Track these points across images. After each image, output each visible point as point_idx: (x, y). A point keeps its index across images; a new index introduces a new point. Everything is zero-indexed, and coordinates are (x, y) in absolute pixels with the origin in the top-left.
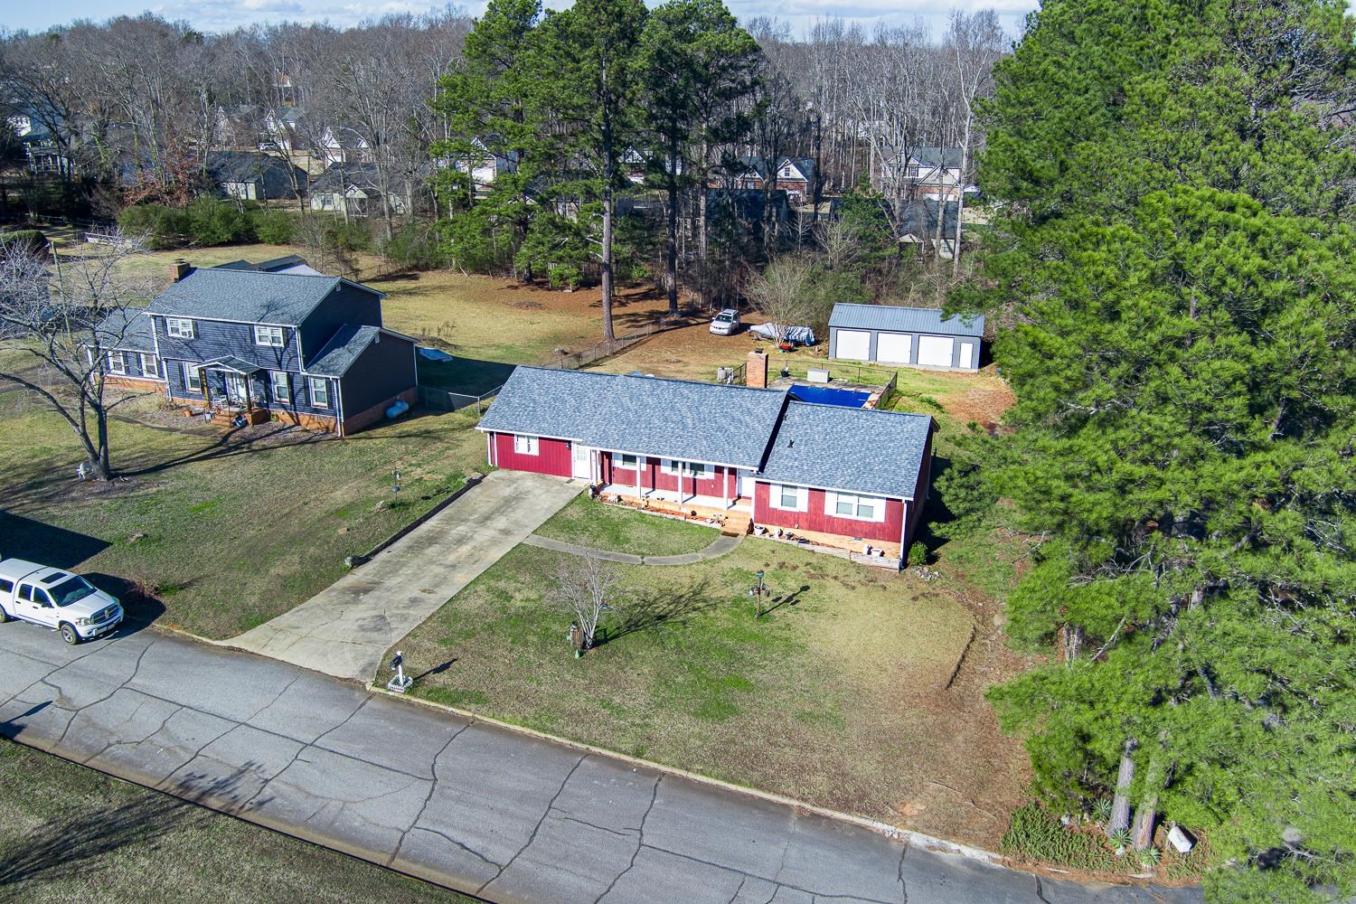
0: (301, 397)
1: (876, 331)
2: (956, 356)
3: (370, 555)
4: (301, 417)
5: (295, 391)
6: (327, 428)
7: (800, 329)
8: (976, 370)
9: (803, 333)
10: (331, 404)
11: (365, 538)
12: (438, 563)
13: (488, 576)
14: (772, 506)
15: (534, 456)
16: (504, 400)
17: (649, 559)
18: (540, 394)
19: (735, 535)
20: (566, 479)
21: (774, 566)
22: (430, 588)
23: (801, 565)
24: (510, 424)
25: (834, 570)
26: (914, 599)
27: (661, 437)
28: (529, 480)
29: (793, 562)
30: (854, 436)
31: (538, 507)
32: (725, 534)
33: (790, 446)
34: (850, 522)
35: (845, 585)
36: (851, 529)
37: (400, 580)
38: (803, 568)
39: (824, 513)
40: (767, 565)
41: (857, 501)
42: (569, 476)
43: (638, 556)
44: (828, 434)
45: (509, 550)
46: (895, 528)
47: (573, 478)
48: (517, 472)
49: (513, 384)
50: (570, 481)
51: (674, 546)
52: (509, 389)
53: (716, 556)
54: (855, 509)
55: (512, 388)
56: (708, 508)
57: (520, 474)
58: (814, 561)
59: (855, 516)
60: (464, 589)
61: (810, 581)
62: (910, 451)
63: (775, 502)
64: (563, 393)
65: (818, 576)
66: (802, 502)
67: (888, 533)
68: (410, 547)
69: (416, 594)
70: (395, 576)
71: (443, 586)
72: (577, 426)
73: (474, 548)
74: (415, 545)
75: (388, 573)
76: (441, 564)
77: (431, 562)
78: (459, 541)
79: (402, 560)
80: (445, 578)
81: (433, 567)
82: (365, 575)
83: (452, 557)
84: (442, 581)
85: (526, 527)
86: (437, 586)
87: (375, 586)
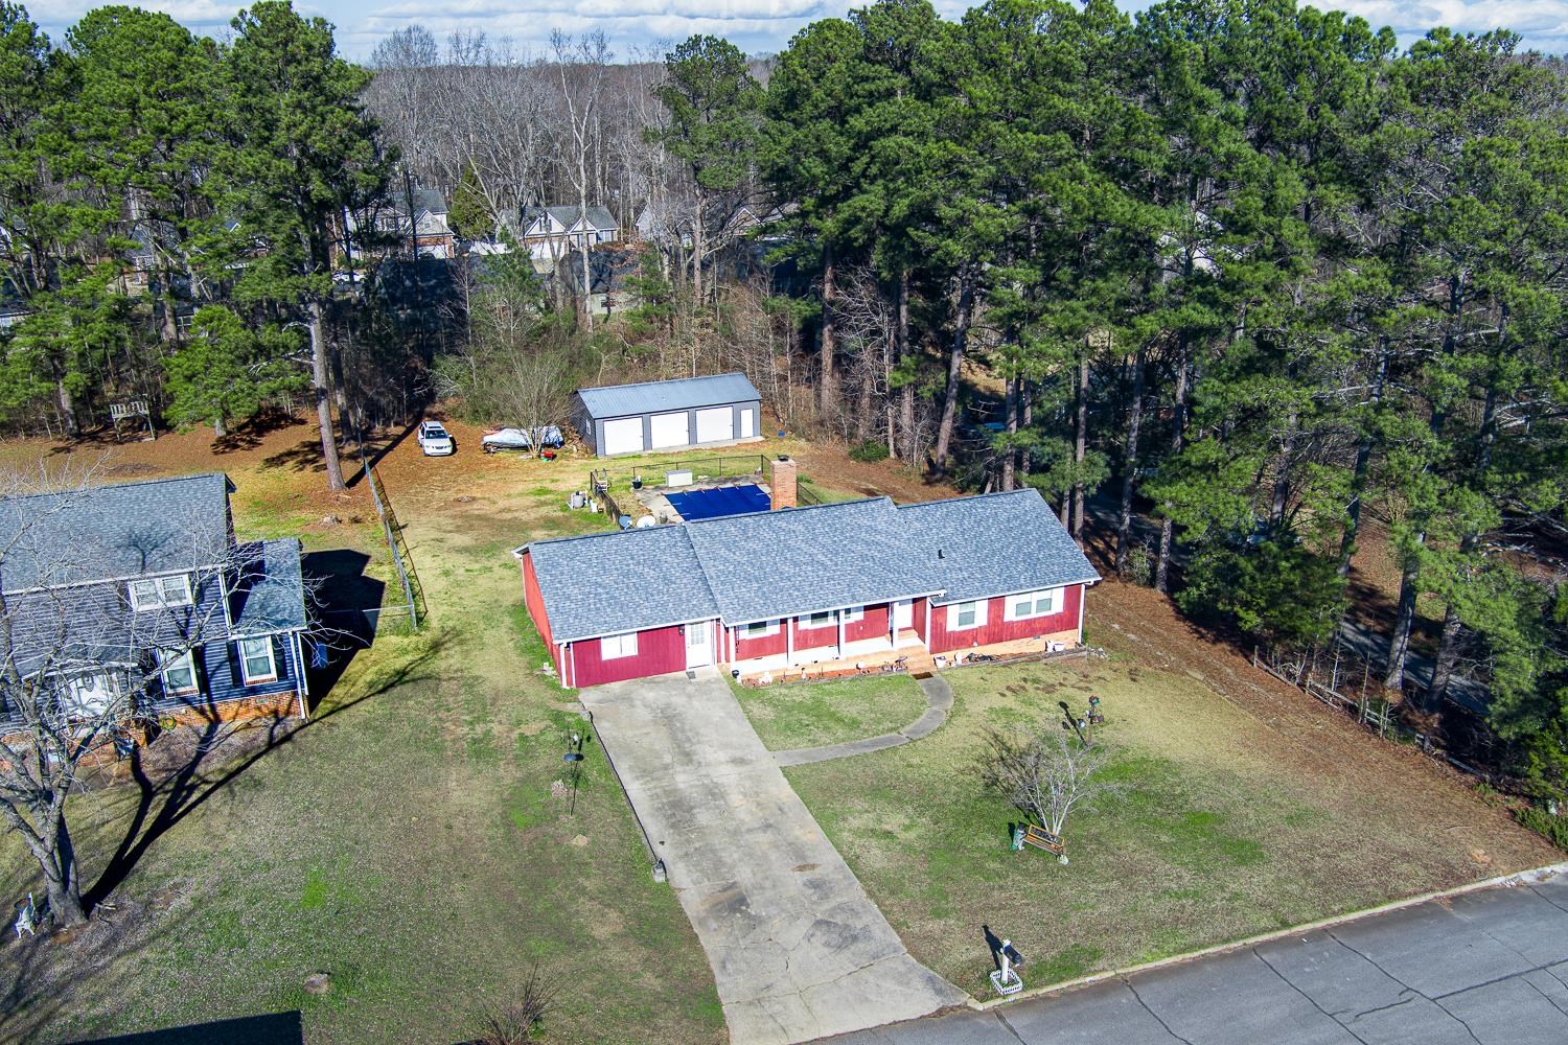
0: (224, 676)
1: (647, 414)
2: (736, 426)
4: (220, 709)
5: (210, 668)
6: (275, 712)
7: (545, 429)
8: (761, 438)
9: (551, 433)
10: (282, 672)
11: (615, 838)
12: (743, 830)
13: (828, 820)
14: (949, 629)
15: (632, 657)
16: (555, 595)
17: (909, 732)
18: (598, 574)
19: (928, 675)
20: (682, 674)
21: (1007, 693)
22: (800, 863)
23: (1022, 683)
24: (598, 623)
25: (1048, 677)
26: (1134, 680)
27: (811, 585)
28: (643, 691)
29: (1013, 684)
30: (988, 528)
31: (716, 719)
32: (918, 677)
33: (941, 557)
34: (1029, 622)
35: (1080, 688)
36: (1031, 629)
37: (748, 871)
38: (1028, 685)
39: (1006, 620)
40: (1003, 695)
41: (1035, 597)
42: (683, 668)
43: (894, 734)
44: (963, 533)
45: (785, 780)
46: (1073, 614)
47: (688, 670)
48: (607, 685)
49: (546, 570)
50: (692, 675)
51: (903, 708)
52: (548, 577)
53: (950, 704)
54: (1034, 607)
55: (551, 575)
56: (876, 654)
57: (616, 687)
58: (1023, 676)
59: (1034, 615)
60: (837, 846)
61: (1054, 696)
62: (1052, 529)
63: (952, 624)
64: (628, 565)
65: (1049, 689)
66: (981, 615)
67: (1065, 622)
68: (673, 826)
69: (800, 877)
70: (731, 869)
71: (808, 854)
72: (689, 601)
73: (745, 795)
74: (673, 820)
75: (716, 869)
76: (750, 830)
77: (735, 833)
78: (712, 794)
79: (697, 845)
80: (791, 844)
81: (748, 837)
82: (696, 883)
83: (743, 816)
84: (796, 850)
85: (748, 746)
86: (800, 856)
87: (736, 891)
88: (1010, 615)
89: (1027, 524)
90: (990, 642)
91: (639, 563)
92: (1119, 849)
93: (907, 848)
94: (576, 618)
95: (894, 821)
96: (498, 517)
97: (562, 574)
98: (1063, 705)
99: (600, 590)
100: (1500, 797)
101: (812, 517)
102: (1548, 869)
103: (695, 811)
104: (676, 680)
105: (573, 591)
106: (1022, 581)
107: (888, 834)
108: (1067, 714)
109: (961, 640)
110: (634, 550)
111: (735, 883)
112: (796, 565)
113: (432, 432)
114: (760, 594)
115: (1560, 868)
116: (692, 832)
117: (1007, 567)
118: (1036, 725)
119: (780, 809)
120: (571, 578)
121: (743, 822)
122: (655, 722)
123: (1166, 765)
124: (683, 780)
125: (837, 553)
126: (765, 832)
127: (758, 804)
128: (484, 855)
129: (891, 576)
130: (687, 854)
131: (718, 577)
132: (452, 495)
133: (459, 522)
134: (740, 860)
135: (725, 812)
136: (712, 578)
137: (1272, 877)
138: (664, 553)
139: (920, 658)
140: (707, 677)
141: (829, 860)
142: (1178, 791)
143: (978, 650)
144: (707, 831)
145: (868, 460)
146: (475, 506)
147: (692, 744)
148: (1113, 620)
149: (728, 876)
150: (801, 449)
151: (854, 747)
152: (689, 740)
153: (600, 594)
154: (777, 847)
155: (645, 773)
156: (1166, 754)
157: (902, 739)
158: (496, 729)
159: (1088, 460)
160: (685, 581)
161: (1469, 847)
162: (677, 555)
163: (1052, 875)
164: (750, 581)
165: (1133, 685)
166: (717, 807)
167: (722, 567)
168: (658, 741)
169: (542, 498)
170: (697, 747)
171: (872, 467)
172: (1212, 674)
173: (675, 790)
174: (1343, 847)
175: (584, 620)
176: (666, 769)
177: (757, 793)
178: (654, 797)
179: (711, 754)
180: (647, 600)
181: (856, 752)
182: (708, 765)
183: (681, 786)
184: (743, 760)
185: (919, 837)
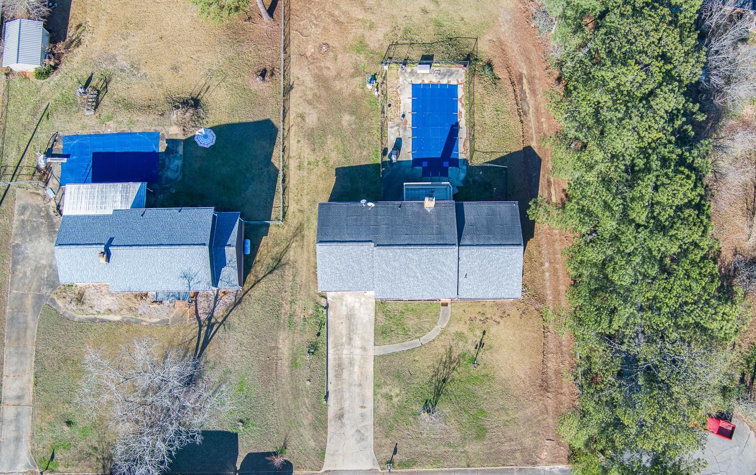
3: (327, 391)
11: (318, 381)
12: (353, 384)
17: (423, 340)
22: (362, 405)
23: (477, 316)
24: (333, 287)
26: (521, 318)
29: (473, 316)
31: (365, 321)
32: (442, 305)
33: (466, 277)
35: (496, 322)
38: (478, 318)
40: (466, 323)
43: (418, 340)
44: (480, 266)
45: (373, 363)
60: (374, 400)
61: (484, 326)
65: (485, 321)
68: (336, 376)
69: (360, 411)
70: (345, 401)
71: (366, 401)
72: (366, 282)
73: (359, 367)
74: (337, 373)
75: (341, 400)
76: (355, 385)
77: (350, 385)
78: (351, 364)
79: (339, 387)
80: (363, 395)
81: (353, 388)
82: (334, 404)
83: (355, 377)
84: (363, 398)
85: (369, 341)
86: (363, 402)
87: (342, 411)
93: (393, 405)
94: (327, 283)
95: (395, 391)
97: (326, 261)
103: (344, 370)
105: (328, 270)
107: (391, 398)
108: (482, 339)
111: (343, 407)
116: (340, 380)
119: (367, 378)
121: (354, 380)
122: (346, 316)
124: (345, 353)
126: (359, 387)
127: (362, 373)
130: (335, 390)
134: (348, 398)
135: (351, 373)
141: (370, 405)
144: (344, 381)
147: (354, 334)
149: (343, 404)
151: (402, 346)
152: (353, 330)
154: (359, 395)
155: (336, 346)
157: (419, 344)
158: (298, 309)
166: (350, 370)
168: (344, 329)
170: (354, 336)
173: (342, 358)
175: (329, 284)
176: (342, 345)
177: (363, 367)
178: (335, 359)
179: (357, 342)
180: (352, 279)
181: (401, 349)
182: (355, 347)
183: (344, 356)
184: (365, 348)
185: (399, 401)
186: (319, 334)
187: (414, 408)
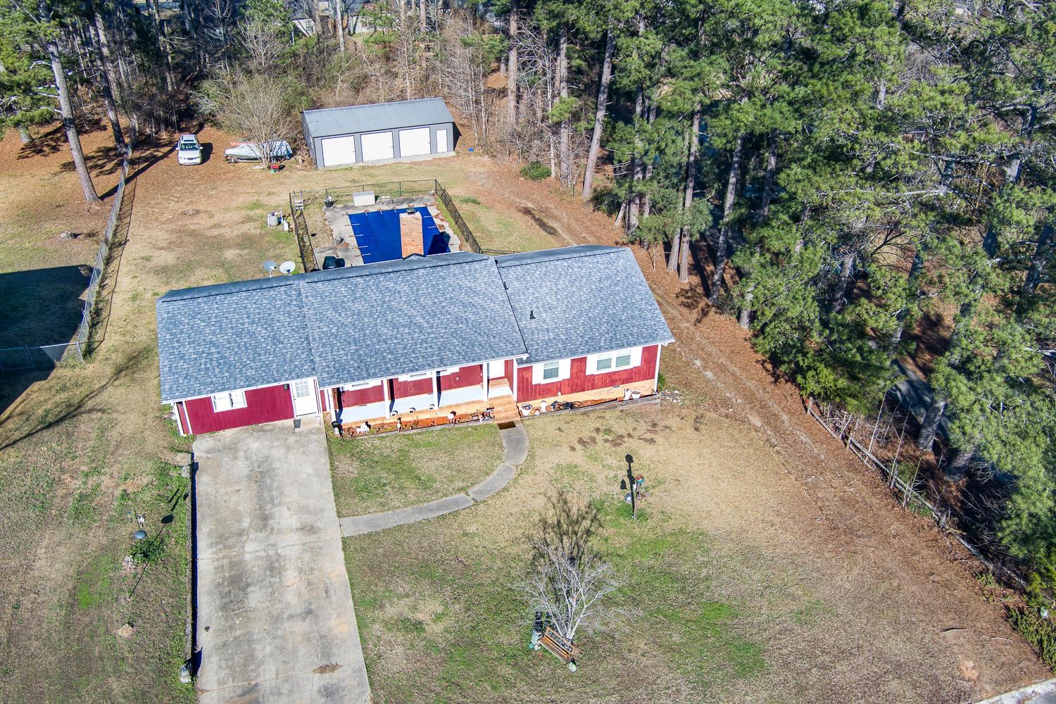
1: (358, 134)
2: (433, 143)
3: (193, 648)
7: (279, 143)
8: (453, 154)
9: (283, 147)
11: (163, 626)
12: (285, 616)
13: (365, 604)
14: (534, 382)
15: (242, 409)
16: (173, 354)
17: (475, 493)
18: (214, 333)
19: (511, 425)
20: (289, 423)
21: (578, 447)
22: (324, 663)
23: (594, 434)
24: (205, 384)
25: (620, 428)
26: (697, 429)
27: (404, 348)
28: (250, 440)
29: (585, 435)
30: (580, 289)
31: (303, 476)
32: (502, 426)
33: (532, 317)
34: (609, 375)
35: (646, 440)
36: (612, 380)
37: (274, 669)
38: (600, 438)
39: (587, 373)
40: (573, 449)
41: (613, 355)
42: (293, 417)
43: (463, 494)
44: (556, 293)
45: (342, 554)
46: (649, 368)
47: (296, 418)
48: (221, 432)
49: (168, 329)
50: (297, 424)
51: (478, 464)
52: (168, 336)
53: (523, 458)
54: (614, 363)
55: (171, 334)
56: (468, 403)
57: (228, 434)
58: (598, 425)
59: (613, 369)
60: (363, 640)
61: (619, 449)
62: (638, 290)
63: (538, 377)
64: (243, 324)
65: (617, 441)
66: (564, 369)
67: (644, 372)
68: (224, 608)
69: (319, 681)
70: (258, 666)
71: (335, 650)
72: (291, 361)
73: (300, 571)
74: (226, 600)
75: (245, 665)
76: (291, 617)
77: (276, 620)
78: (272, 569)
79: (238, 633)
80: (322, 637)
81: (287, 625)
82: (221, 682)
83: (291, 598)
84: (325, 645)
85: (322, 510)
86: (326, 653)
87: (255, 695)
88: (591, 369)
89: (616, 284)
90: (573, 391)
91: (253, 322)
92: (630, 651)
93: (431, 645)
94: (185, 378)
95: (428, 609)
96: (208, 233)
97: (182, 332)
98: (629, 459)
99: (213, 350)
100: (999, 589)
101: (418, 277)
102: (1029, 690)
103: (249, 589)
104: (282, 429)
105: (189, 350)
106: (602, 344)
107: (418, 626)
108: (629, 471)
109: (545, 391)
110: (252, 308)
111: (256, 685)
112: (395, 327)
113: (186, 145)
114: (356, 356)
115: (1043, 687)
116: (238, 616)
117: (591, 329)
118: (594, 485)
119: (326, 592)
120: (189, 337)
121: (288, 606)
122: (249, 477)
123: (701, 538)
124: (252, 550)
125: (435, 315)
126: (304, 620)
127: (310, 584)
128: (35, 644)
129: (480, 339)
130: (224, 645)
131: (321, 338)
132: (182, 207)
133: (174, 237)
134: (271, 655)
135: (274, 593)
136: (314, 340)
137: (766, 695)
138: (278, 312)
139: (508, 406)
140: (310, 427)
141: (351, 657)
142: (704, 573)
143: (561, 398)
144: (252, 616)
145: (534, 178)
146: (195, 221)
147: (274, 505)
148: (697, 356)
149: (253, 675)
150: (483, 165)
151: (420, 511)
152: (272, 500)
153: (212, 354)
154: (309, 640)
155: (221, 540)
156: (706, 525)
157: (467, 501)
158: (106, 481)
159: (695, 207)
160: (292, 341)
161: (960, 657)
162: (290, 315)
163: (557, 686)
164: (349, 343)
165: (695, 435)
166: (271, 585)
167: (326, 329)
168: (244, 502)
169: (251, 213)
170: (276, 510)
171: (535, 184)
172: (771, 419)
173: (241, 562)
174: (844, 654)
175: (193, 380)
176: (240, 535)
177: (312, 570)
178: (219, 569)
179: (286, 518)
180: (254, 360)
181: (419, 518)
182: (279, 531)
183: (248, 557)
184: (312, 527)
185: (446, 630)
186: (168, 520)
187: (504, 639)
